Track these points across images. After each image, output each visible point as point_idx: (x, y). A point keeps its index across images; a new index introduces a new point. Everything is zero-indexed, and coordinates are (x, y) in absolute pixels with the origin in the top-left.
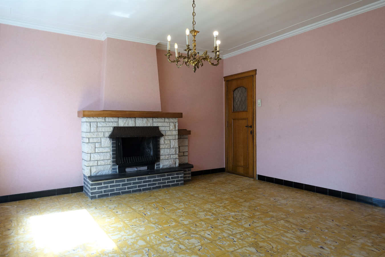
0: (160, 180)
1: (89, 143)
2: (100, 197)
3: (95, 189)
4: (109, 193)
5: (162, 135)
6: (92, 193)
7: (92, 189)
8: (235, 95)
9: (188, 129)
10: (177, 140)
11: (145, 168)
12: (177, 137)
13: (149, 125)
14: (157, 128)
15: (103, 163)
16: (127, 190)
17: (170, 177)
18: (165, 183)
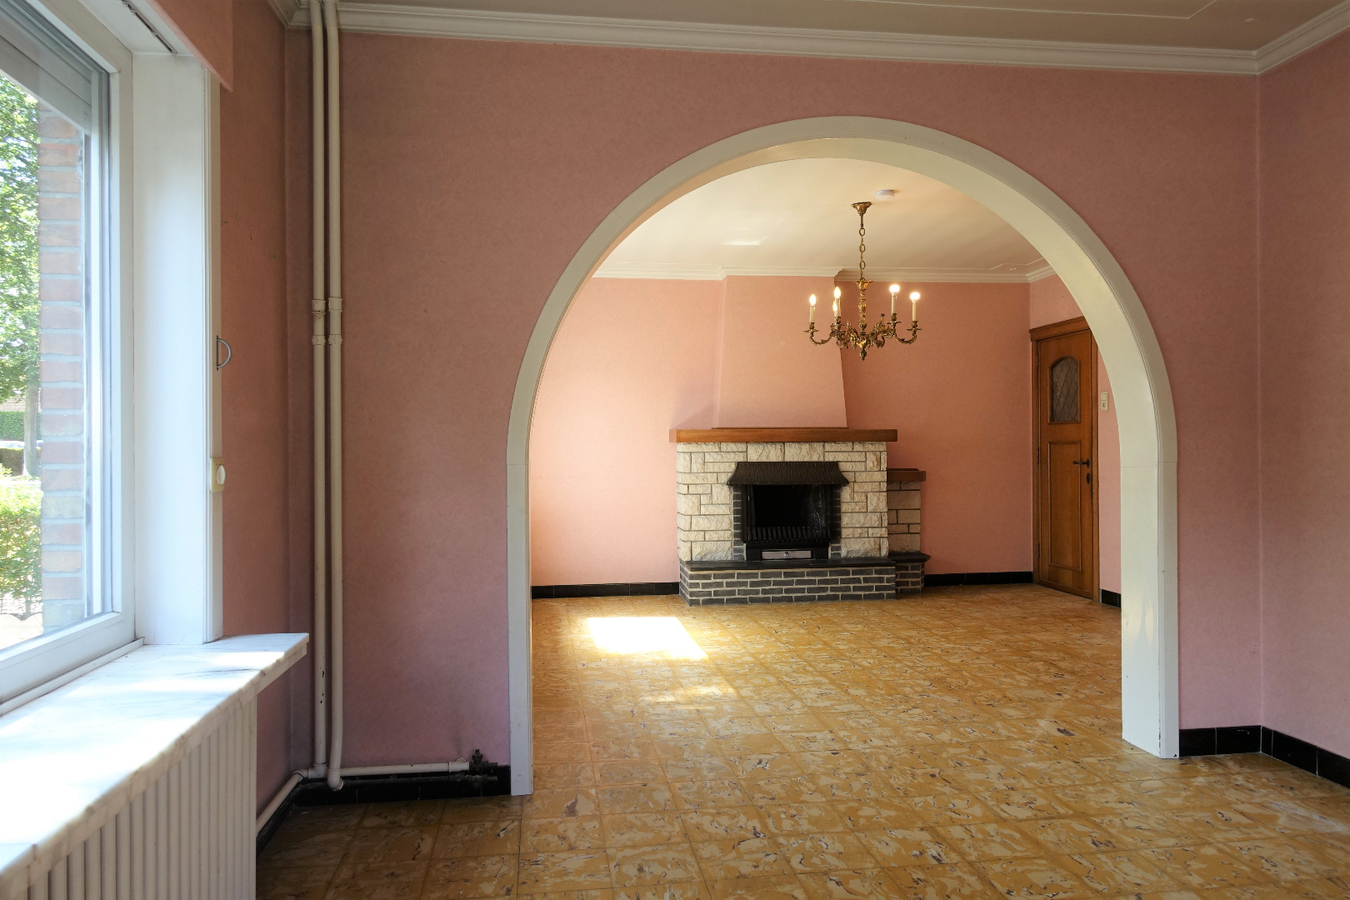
0: (836, 581)
1: (688, 494)
2: (706, 602)
3: (697, 585)
4: (725, 598)
5: (846, 482)
6: (692, 594)
7: (692, 585)
8: (1055, 380)
9: (921, 469)
10: (885, 494)
11: (806, 554)
12: (884, 486)
13: (815, 458)
14: (835, 465)
15: (715, 536)
16: (761, 595)
17: (861, 577)
18: (848, 589)
